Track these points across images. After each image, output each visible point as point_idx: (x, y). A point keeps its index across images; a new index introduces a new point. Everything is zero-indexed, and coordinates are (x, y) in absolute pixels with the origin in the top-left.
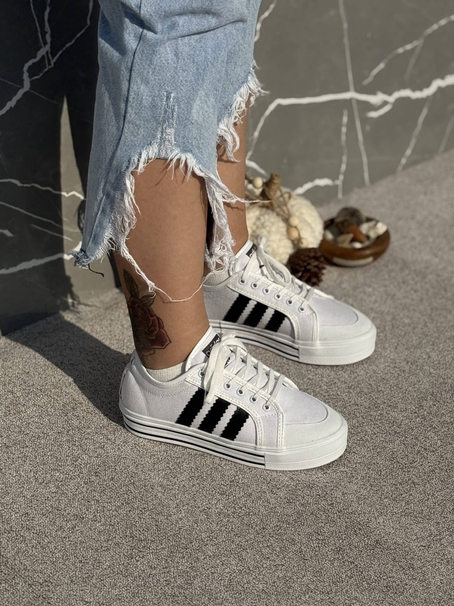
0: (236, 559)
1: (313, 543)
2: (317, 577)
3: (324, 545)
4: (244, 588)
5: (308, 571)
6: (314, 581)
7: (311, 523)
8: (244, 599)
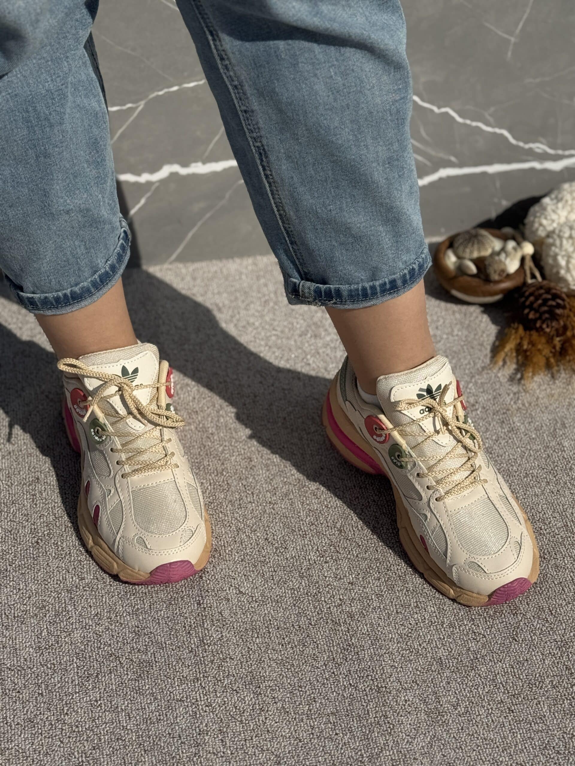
0: (436, 605)
1: (538, 622)
2: (514, 669)
3: (549, 631)
4: (420, 645)
5: (509, 656)
6: (507, 672)
7: (551, 595)
8: (412, 660)
